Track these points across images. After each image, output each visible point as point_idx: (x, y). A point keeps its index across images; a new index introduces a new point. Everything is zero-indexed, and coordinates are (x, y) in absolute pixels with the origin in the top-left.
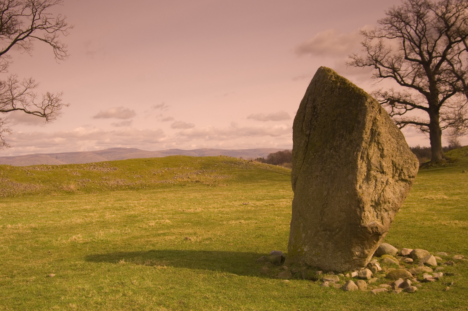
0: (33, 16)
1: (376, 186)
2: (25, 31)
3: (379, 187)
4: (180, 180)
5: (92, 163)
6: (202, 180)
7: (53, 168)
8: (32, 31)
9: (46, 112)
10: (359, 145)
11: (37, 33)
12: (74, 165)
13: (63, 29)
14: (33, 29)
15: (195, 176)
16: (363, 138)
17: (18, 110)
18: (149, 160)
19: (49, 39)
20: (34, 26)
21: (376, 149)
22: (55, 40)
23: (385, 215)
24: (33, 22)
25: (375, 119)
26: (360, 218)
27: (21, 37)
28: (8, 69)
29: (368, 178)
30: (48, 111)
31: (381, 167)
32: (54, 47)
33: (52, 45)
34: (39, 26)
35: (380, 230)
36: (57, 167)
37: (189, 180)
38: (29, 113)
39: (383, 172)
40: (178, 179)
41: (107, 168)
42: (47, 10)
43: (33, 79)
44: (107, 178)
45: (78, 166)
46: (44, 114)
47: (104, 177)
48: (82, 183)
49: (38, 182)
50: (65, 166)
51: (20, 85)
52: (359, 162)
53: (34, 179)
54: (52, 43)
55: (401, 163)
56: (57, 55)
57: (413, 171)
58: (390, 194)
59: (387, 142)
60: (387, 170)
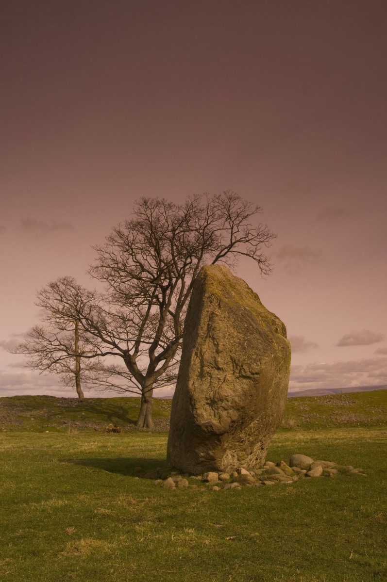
1: (210, 383)
2: (225, 246)
3: (216, 384)
8: (232, 245)
13: (268, 239)
20: (234, 240)
21: (211, 345)
23: (224, 414)
25: (213, 313)
29: (201, 375)
32: (260, 261)
35: (215, 429)
41: (345, 401)
44: (340, 412)
47: (336, 412)
48: (306, 418)
54: (255, 257)
56: (263, 270)
57: (256, 367)
58: (227, 391)
59: (224, 337)
60: (225, 367)
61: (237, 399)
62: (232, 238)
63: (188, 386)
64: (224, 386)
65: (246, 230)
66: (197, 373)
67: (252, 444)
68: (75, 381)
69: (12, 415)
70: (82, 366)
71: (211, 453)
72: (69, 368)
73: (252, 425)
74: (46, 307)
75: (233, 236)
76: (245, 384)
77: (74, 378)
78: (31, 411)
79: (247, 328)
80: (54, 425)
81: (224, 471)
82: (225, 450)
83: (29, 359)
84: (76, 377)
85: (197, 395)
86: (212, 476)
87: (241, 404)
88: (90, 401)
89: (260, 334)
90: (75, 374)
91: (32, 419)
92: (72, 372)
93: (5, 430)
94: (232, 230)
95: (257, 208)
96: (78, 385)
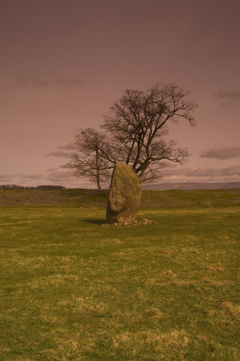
8: (175, 111)
16: (112, 185)
19: (185, 115)
25: (116, 179)
26: (110, 208)
32: (190, 120)
33: (187, 118)
38: (170, 160)
43: (174, 140)
51: (167, 144)
55: (124, 192)
57: (127, 194)
58: (119, 201)
59: (119, 186)
60: (119, 194)
61: (122, 203)
62: (174, 108)
63: (109, 199)
64: (119, 199)
65: (182, 103)
66: (111, 196)
67: (128, 215)
68: (96, 181)
69: (64, 199)
70: (100, 172)
71: (116, 218)
72: (93, 174)
73: (128, 210)
74: (79, 144)
75: (175, 107)
76: (124, 199)
77: (96, 179)
78: (73, 197)
79: (126, 183)
80: (85, 204)
81: (120, 223)
82: (120, 217)
83: (71, 170)
84: (97, 179)
85: (111, 202)
86: (116, 224)
87: (123, 204)
88: (104, 191)
89: (129, 185)
90: (97, 177)
91: (74, 201)
92: (95, 175)
93: (60, 207)
94: (174, 103)
95: (188, 92)
96: (98, 183)
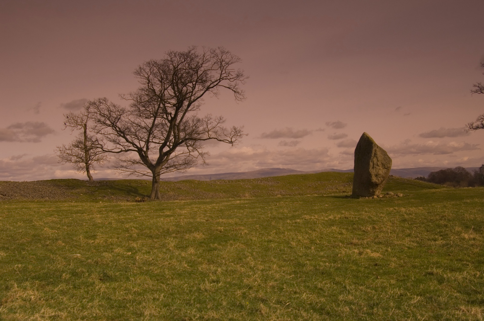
0: (221, 71)
1: (376, 170)
2: (213, 81)
3: (377, 170)
4: (330, 191)
5: (259, 178)
6: (348, 191)
7: (229, 182)
8: (220, 81)
9: (233, 140)
10: (370, 158)
11: (223, 83)
12: (245, 180)
13: (241, 79)
14: (221, 80)
15: (342, 188)
16: (371, 156)
17: (213, 139)
18: (305, 176)
19: (232, 87)
20: (221, 77)
21: (376, 159)
22: (236, 87)
23: (379, 179)
24: (221, 76)
25: (376, 150)
26: (371, 180)
27: (211, 86)
28: (200, 108)
29: (373, 168)
30: (233, 139)
31: (378, 164)
32: (235, 91)
33: (234, 91)
34: (225, 78)
35: (377, 183)
36: (232, 181)
37: (338, 191)
38: (221, 141)
39: (378, 166)
40: (328, 190)
41: (271, 182)
42: (230, 67)
43: (222, 117)
44: (272, 189)
45: (249, 180)
46: (231, 142)
47: (270, 189)
48: (253, 193)
49: (221, 192)
50: (239, 181)
51: (213, 122)
52: (370, 163)
53: (217, 190)
54: (234, 90)
55: (385, 163)
56: (237, 98)
57: (388, 165)
59: (380, 157)
60: (380, 165)
61: (383, 175)
64: (380, 171)
68: (85, 169)
77: (85, 166)
85: (372, 173)
96: (88, 172)
